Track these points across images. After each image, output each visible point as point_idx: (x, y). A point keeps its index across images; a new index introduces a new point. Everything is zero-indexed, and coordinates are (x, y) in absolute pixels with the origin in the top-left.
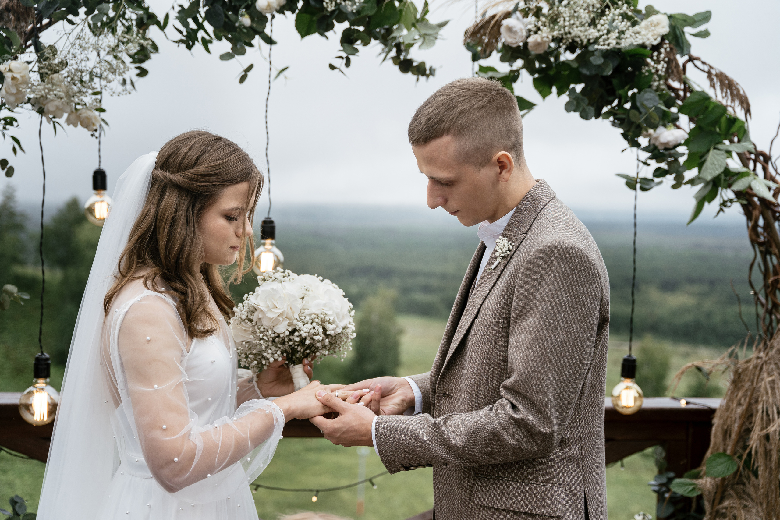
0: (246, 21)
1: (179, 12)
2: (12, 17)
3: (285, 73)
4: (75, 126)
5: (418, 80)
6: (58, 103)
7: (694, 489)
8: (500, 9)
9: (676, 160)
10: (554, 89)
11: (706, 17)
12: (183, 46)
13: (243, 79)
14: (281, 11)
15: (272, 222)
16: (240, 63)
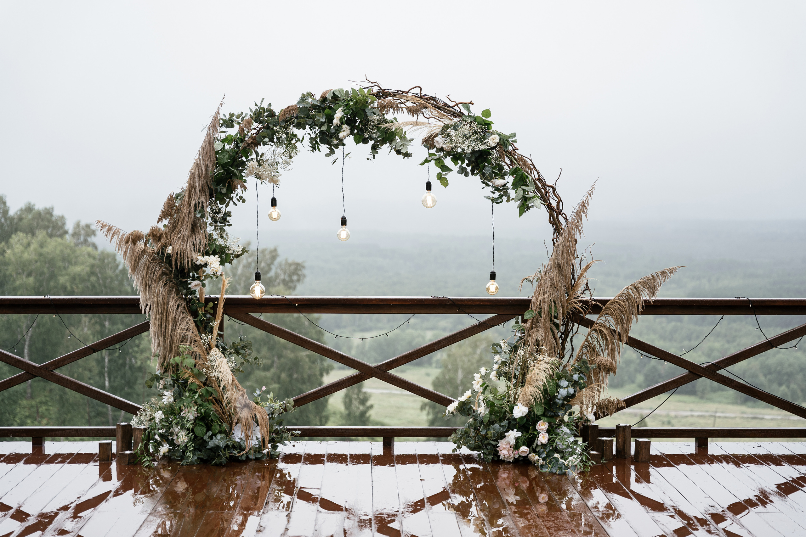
0: (335, 142)
1: (310, 139)
2: (253, 146)
3: (349, 155)
4: (271, 183)
5: (404, 158)
6: (267, 175)
7: (521, 327)
8: (434, 133)
9: (507, 191)
10: (459, 162)
11: (514, 135)
12: (311, 152)
13: (333, 164)
14: (348, 136)
15: (345, 218)
16: (333, 157)
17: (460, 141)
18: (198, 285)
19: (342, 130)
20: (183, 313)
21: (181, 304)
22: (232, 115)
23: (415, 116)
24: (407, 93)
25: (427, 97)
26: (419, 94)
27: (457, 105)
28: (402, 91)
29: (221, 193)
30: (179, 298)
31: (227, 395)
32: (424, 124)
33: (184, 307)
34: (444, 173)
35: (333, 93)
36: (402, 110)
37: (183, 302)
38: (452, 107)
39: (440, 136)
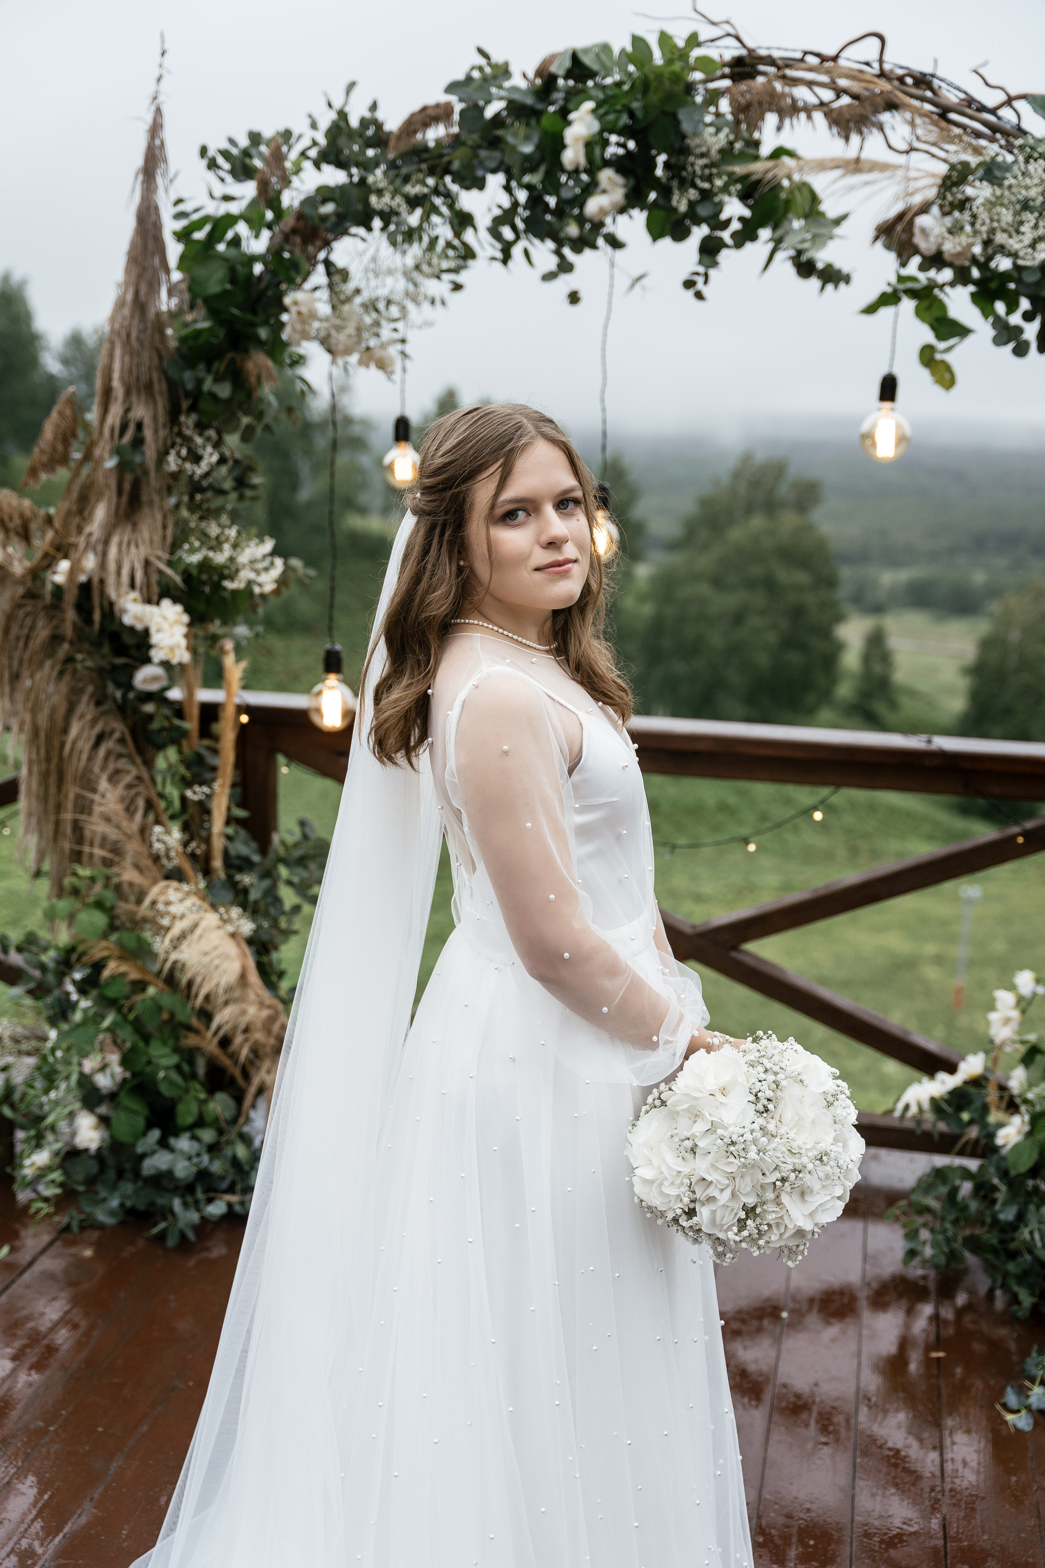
0: (573, 230)
3: (644, 282)
4: (367, 366)
8: (917, 200)
10: (1000, 306)
12: (499, 264)
14: (622, 210)
16: (566, 283)
17: (1003, 225)
18: (155, 679)
19: (599, 189)
20: (120, 756)
21: (112, 732)
22: (255, 138)
23: (855, 139)
24: (835, 59)
25: (900, 72)
26: (876, 65)
27: (1009, 101)
28: (818, 55)
29: (213, 396)
30: (104, 713)
31: (223, 1017)
32: (883, 167)
33: (122, 741)
34: (942, 345)
35: (575, 57)
36: (809, 117)
37: (119, 727)
38: (993, 111)
39: (935, 210)
